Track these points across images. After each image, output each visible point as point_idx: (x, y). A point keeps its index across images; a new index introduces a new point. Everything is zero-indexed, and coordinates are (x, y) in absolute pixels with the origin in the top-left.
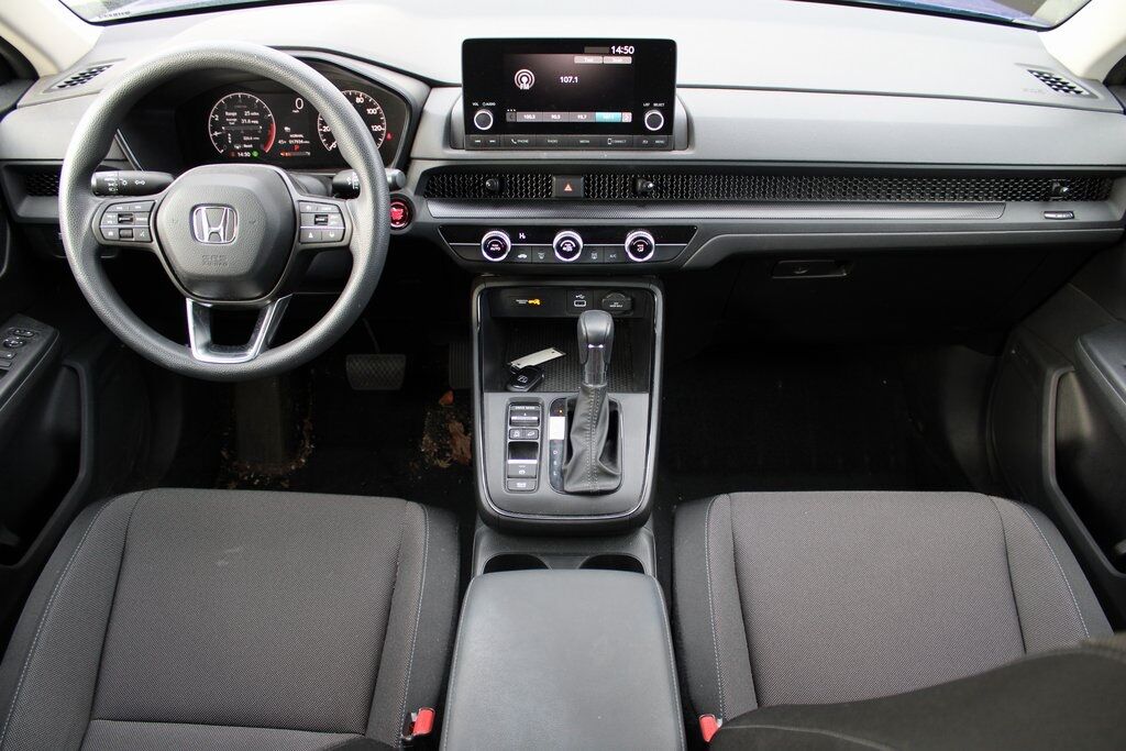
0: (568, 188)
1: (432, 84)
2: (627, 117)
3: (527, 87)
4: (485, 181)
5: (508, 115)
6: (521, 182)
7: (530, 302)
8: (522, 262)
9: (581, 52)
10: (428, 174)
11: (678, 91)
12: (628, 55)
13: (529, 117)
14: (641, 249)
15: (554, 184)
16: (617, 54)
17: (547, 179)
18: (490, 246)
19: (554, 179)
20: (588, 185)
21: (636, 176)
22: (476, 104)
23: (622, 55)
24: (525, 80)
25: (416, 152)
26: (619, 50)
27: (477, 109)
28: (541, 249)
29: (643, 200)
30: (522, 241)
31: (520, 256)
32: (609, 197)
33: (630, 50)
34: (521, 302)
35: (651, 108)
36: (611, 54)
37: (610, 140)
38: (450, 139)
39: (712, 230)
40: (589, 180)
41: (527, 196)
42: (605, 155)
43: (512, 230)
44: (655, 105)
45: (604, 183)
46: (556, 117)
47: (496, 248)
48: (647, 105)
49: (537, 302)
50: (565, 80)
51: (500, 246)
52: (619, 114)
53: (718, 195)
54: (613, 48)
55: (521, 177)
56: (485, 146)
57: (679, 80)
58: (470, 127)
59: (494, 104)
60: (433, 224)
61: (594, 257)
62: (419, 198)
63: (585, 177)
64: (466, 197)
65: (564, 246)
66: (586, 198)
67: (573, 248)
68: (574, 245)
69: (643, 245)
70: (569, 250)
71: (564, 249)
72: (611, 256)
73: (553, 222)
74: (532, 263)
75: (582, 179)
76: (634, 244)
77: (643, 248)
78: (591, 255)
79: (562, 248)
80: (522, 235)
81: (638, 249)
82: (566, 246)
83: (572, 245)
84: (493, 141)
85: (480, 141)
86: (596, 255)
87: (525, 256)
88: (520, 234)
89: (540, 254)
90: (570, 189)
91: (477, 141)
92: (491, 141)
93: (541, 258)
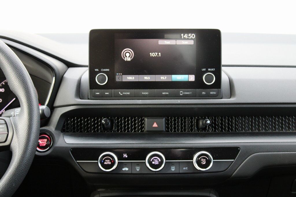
0: (155, 125)
1: (69, 65)
2: (192, 78)
3: (129, 59)
4: (101, 121)
5: (117, 77)
6: (125, 122)
8: (126, 174)
9: (162, 37)
10: (65, 116)
11: (223, 68)
12: (191, 39)
13: (131, 78)
14: (204, 162)
15: (146, 123)
16: (185, 39)
17: (142, 120)
18: (104, 161)
19: (146, 119)
20: (168, 124)
21: (198, 117)
22: (97, 70)
23: (188, 39)
24: (128, 55)
25: (57, 103)
26: (186, 36)
27: (98, 73)
28: (138, 164)
29: (204, 132)
30: (125, 159)
31: (124, 169)
32: (182, 131)
33: (193, 36)
35: (207, 71)
36: (181, 38)
37: (182, 92)
38: (79, 93)
39: (250, 150)
40: (168, 120)
41: (128, 131)
42: (179, 101)
43: (119, 151)
44: (209, 70)
45: (178, 122)
46: (147, 78)
47: (108, 162)
48: (204, 70)
50: (153, 55)
51: (111, 161)
52: (187, 76)
53: (252, 129)
54: (182, 35)
55: (125, 119)
56: (102, 97)
57: (223, 62)
58: (93, 84)
59: (108, 70)
60: (66, 148)
61: (173, 169)
62: (58, 132)
63: (166, 118)
64: (89, 132)
65: (153, 161)
66: (167, 132)
67: (159, 162)
68: (160, 160)
69: (205, 160)
70: (156, 164)
71: (153, 163)
72: (184, 168)
73: (146, 146)
74: (132, 174)
75: (164, 119)
76: (199, 159)
77: (205, 162)
78: (171, 168)
79: (152, 162)
80: (125, 155)
81: (202, 163)
82: (154, 161)
83: (158, 160)
84: (107, 93)
85: (99, 93)
86: (174, 167)
87: (127, 169)
88: (124, 154)
89: (137, 167)
90: (156, 126)
91: (97, 93)
92: (106, 93)
93: (138, 170)
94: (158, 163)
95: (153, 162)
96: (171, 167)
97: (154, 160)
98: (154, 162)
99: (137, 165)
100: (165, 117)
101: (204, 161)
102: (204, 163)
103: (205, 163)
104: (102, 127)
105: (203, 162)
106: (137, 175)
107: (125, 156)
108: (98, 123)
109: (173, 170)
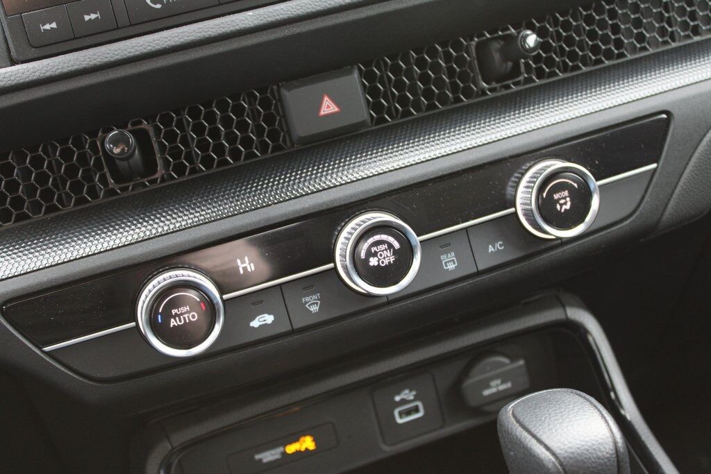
0: (328, 107)
7: (291, 449)
8: (268, 338)
14: (565, 203)
18: (167, 315)
19: (284, 92)
20: (374, 92)
28: (307, 285)
30: (250, 279)
31: (255, 324)
34: (269, 456)
40: (371, 76)
47: (183, 316)
49: (308, 443)
51: (194, 307)
56: (73, 38)
61: (450, 264)
63: (360, 69)
64: (56, 209)
65: (370, 254)
66: (377, 124)
67: (395, 252)
68: (397, 245)
69: (566, 193)
70: (386, 262)
71: (373, 262)
72: (491, 249)
73: (320, 201)
74: (293, 332)
75: (356, 74)
76: (545, 195)
77: (568, 199)
78: (441, 261)
79: (367, 260)
80: (243, 262)
81: (558, 207)
82: (375, 254)
83: (390, 246)
84: (93, 16)
85: (54, 25)
86: (452, 256)
87: (269, 319)
88: (239, 261)
89: (307, 299)
90: (333, 108)
91: (47, 27)
92: (87, 18)
93: (314, 309)
94: (392, 259)
95: (371, 259)
96: (442, 257)
97: (374, 249)
98: (376, 259)
99: (305, 289)
100: (356, 67)
101: (565, 198)
102: (564, 207)
103: (568, 206)
104: (108, 175)
105: (561, 205)
106: (318, 331)
107: (245, 269)
108: (83, 159)
109: (451, 266)
